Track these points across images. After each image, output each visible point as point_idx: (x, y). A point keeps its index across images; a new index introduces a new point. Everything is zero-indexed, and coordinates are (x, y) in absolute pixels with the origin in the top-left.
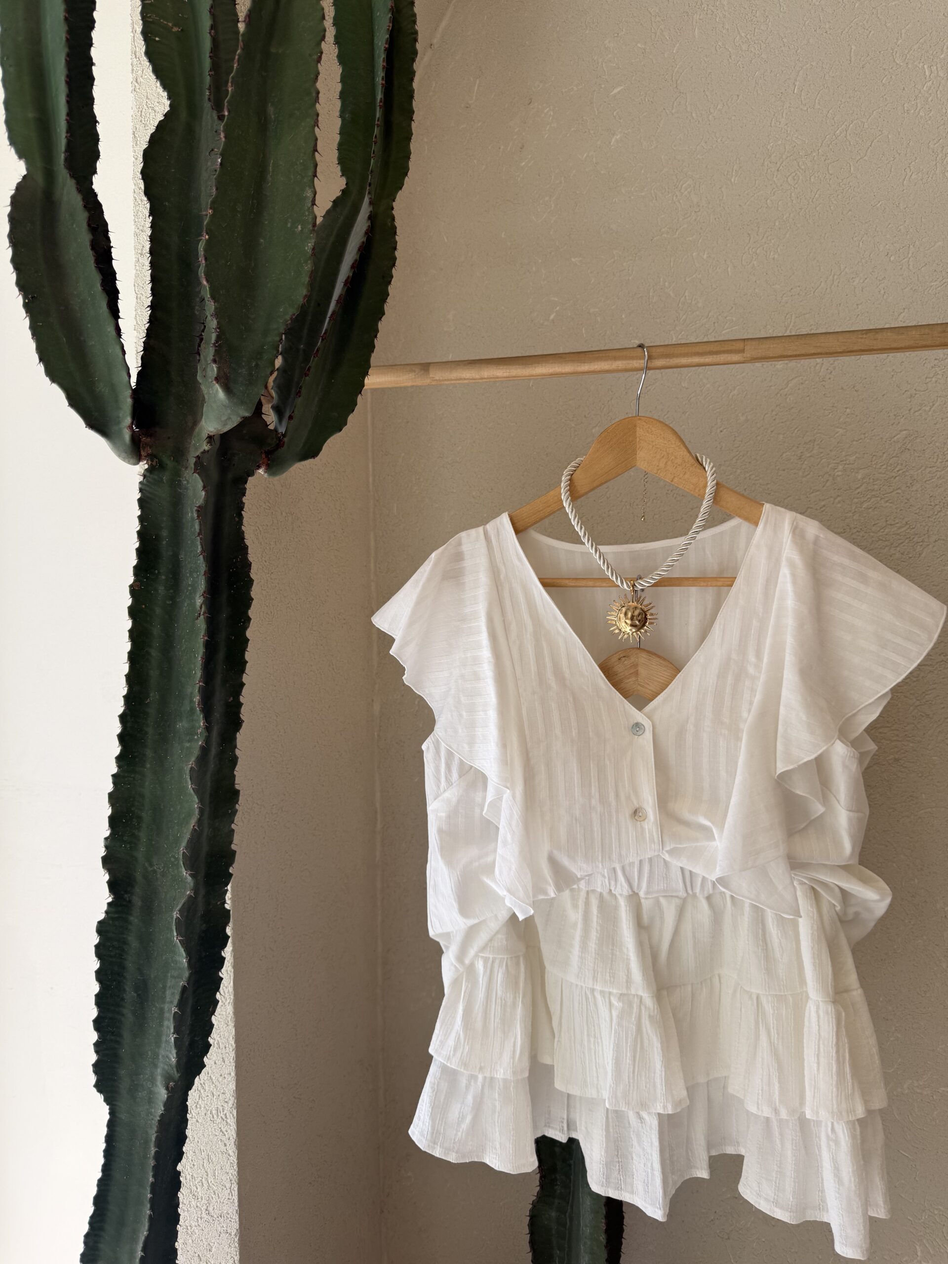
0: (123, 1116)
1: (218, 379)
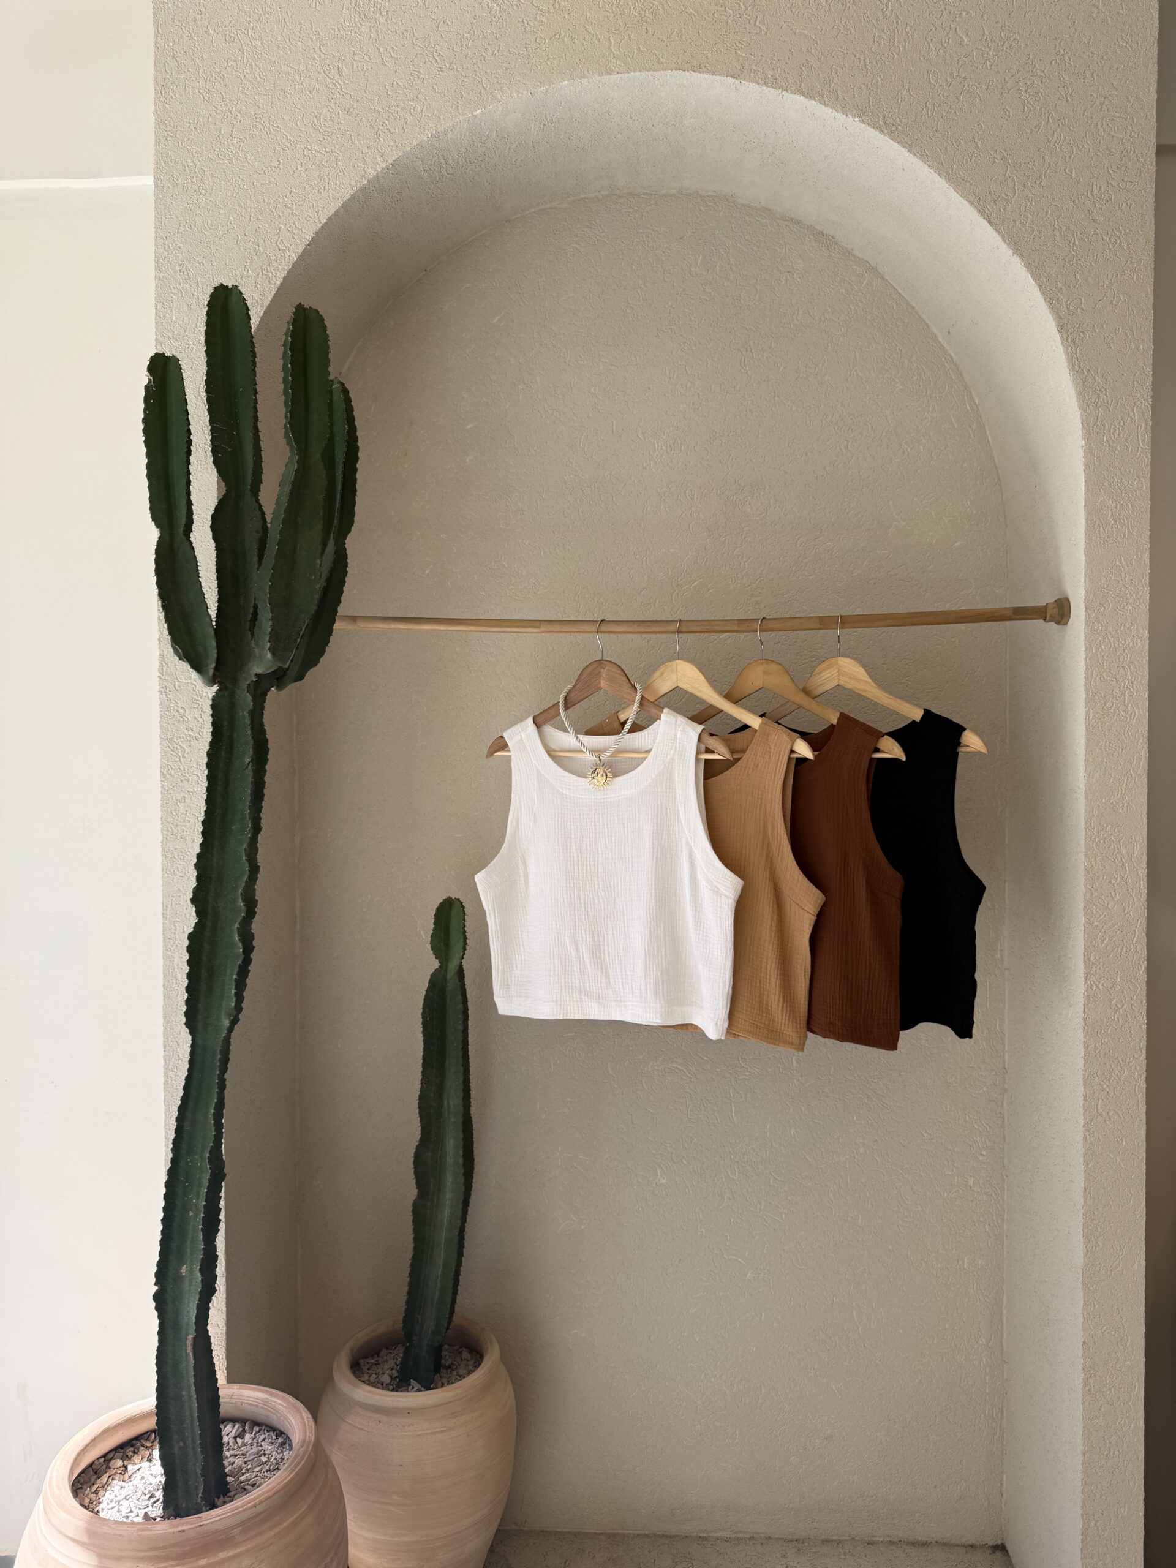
0: (199, 1042)
1: (269, 649)
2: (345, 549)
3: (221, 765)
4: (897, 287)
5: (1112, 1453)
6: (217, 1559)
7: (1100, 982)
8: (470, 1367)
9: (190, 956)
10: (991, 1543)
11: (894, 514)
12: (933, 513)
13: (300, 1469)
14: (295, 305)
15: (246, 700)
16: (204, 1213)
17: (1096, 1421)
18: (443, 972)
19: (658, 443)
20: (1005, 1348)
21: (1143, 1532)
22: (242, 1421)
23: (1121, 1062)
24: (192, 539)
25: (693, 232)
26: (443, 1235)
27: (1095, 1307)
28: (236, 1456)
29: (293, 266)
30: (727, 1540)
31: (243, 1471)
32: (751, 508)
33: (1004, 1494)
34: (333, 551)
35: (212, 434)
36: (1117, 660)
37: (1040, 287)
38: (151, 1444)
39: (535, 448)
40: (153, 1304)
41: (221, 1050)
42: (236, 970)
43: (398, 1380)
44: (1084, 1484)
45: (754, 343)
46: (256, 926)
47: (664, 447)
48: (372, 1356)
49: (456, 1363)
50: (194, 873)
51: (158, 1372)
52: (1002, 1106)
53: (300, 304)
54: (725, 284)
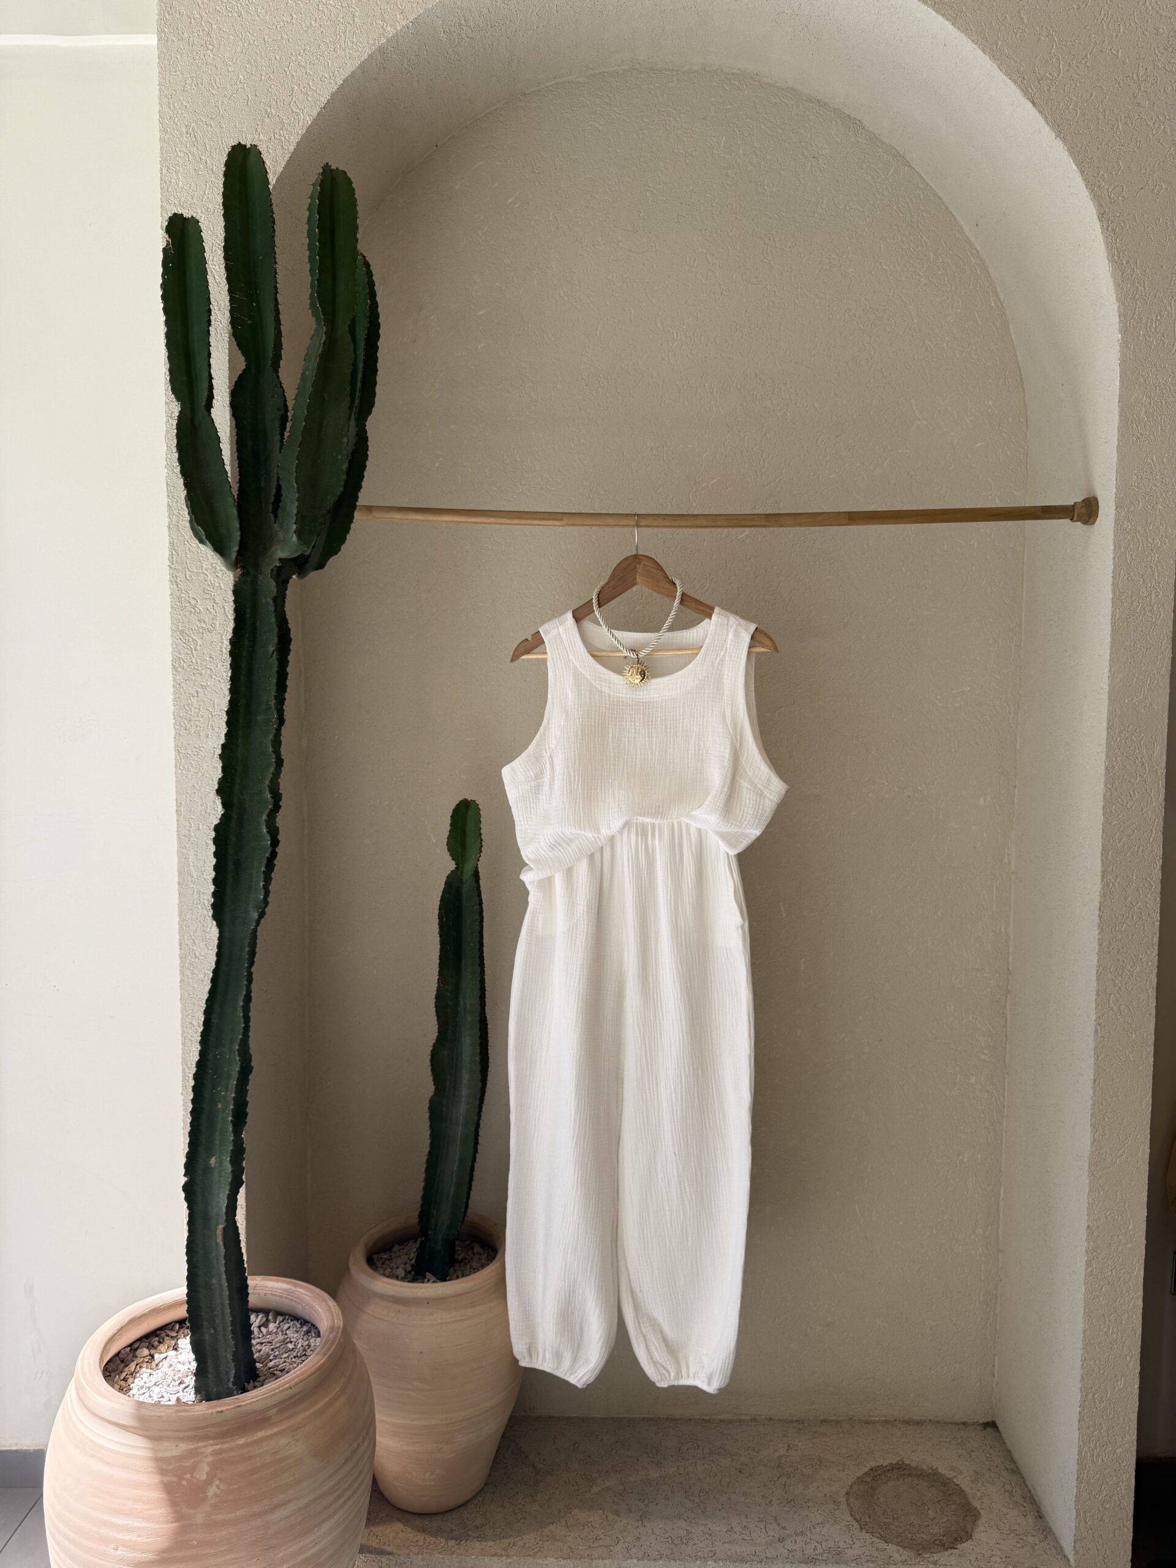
0: (227, 935)
1: (295, 532)
2: (366, 432)
3: (244, 654)
4: (924, 177)
5: (1111, 1331)
6: (255, 1438)
7: (1116, 880)
8: (483, 1261)
9: (216, 848)
10: (981, 1421)
11: (917, 412)
12: (955, 412)
13: (333, 1353)
14: (322, 165)
15: (269, 585)
16: (234, 1105)
17: (1097, 1300)
18: (459, 874)
19: (677, 333)
20: (1001, 1238)
21: (1138, 1403)
22: (266, 1312)
23: (1133, 957)
24: (213, 416)
25: (716, 112)
26: (459, 1131)
27: (1099, 1192)
28: (262, 1343)
29: (307, 131)
30: (730, 1422)
31: (271, 1357)
32: (772, 404)
33: (996, 1374)
34: (355, 433)
35: (231, 304)
36: (1145, 560)
37: (1082, 172)
38: (176, 1334)
39: (550, 336)
40: (183, 1195)
41: (249, 943)
42: (265, 862)
43: (413, 1273)
44: (1084, 1360)
45: (777, 232)
46: (280, 820)
47: (683, 338)
48: (385, 1252)
49: (468, 1257)
50: (219, 764)
51: (188, 1261)
52: (1005, 1007)
53: (327, 164)
54: (749, 169)
